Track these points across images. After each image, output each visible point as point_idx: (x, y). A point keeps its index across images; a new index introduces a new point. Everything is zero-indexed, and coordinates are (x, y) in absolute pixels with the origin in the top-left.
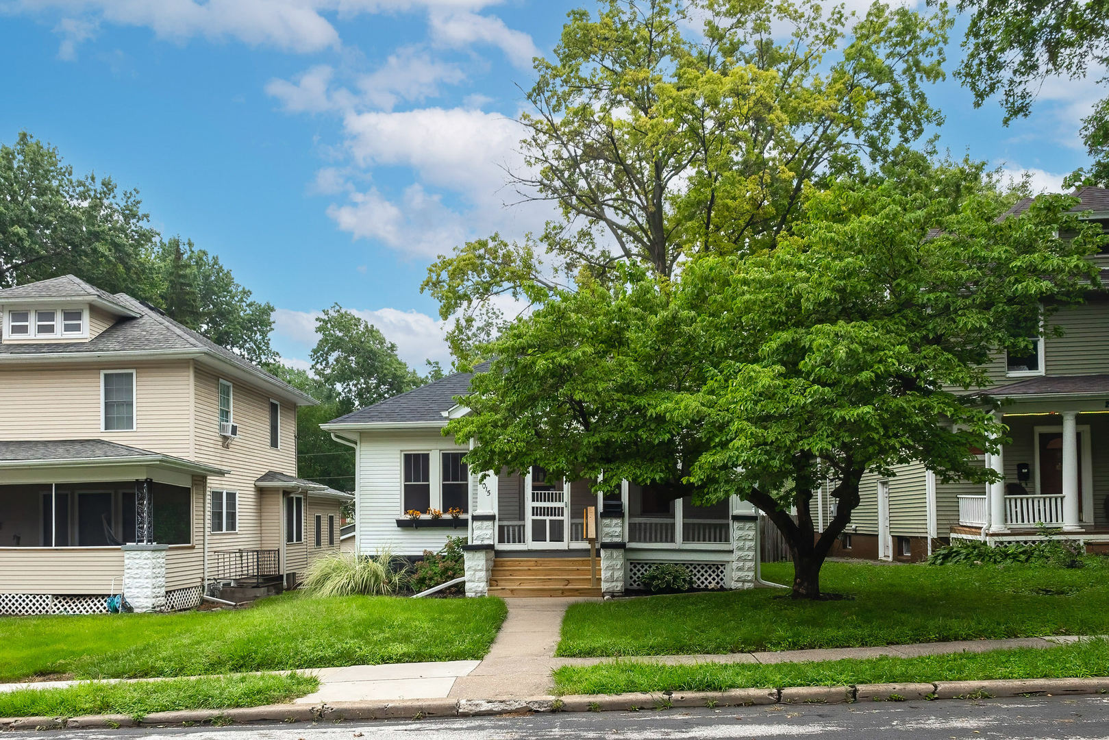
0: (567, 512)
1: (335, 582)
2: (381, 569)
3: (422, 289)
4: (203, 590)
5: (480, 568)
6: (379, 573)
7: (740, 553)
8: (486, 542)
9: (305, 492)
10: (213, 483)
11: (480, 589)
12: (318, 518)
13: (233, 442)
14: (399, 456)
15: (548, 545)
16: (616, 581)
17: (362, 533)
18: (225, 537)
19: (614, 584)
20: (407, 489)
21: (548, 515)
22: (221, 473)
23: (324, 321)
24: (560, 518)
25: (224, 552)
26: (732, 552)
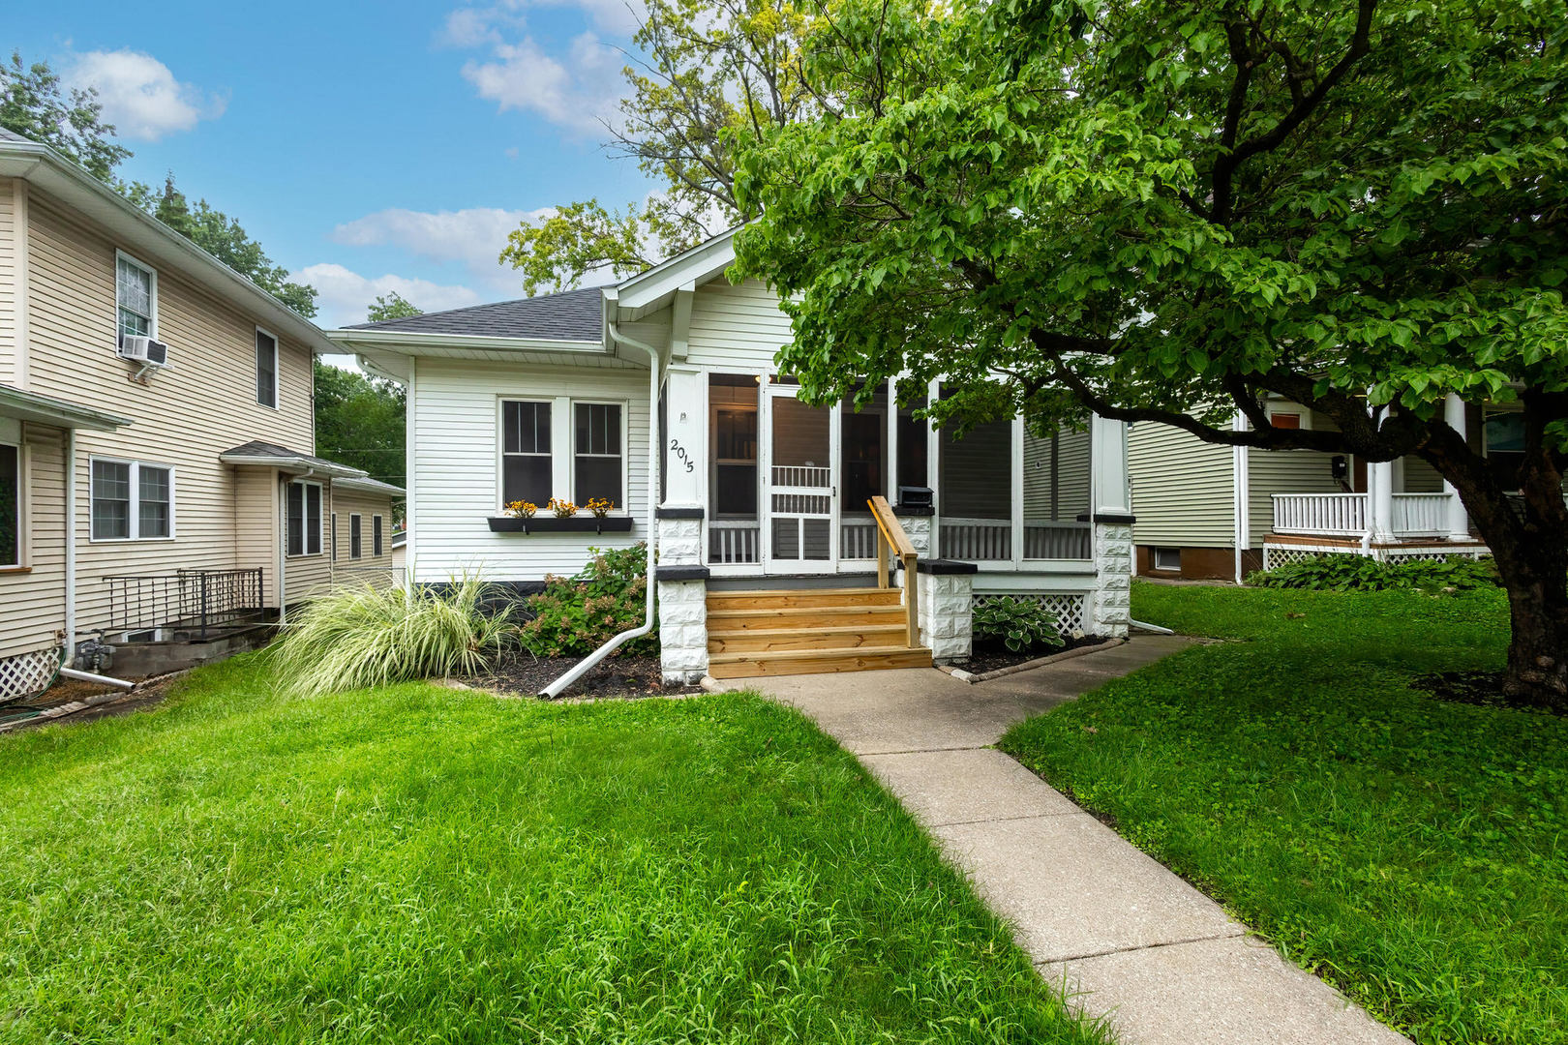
0: (835, 505)
1: (351, 654)
2: (459, 616)
3: (502, 259)
4: (62, 657)
5: (693, 618)
6: (459, 628)
7: (1110, 577)
8: (688, 562)
9: (327, 477)
10: (90, 444)
11: (694, 663)
12: (356, 520)
13: (156, 376)
14: (493, 405)
15: (802, 566)
16: (958, 636)
17: (419, 542)
18: (135, 548)
19: (955, 641)
20: (508, 462)
21: (801, 511)
22: (108, 424)
23: (379, 309)
24: (823, 516)
25: (125, 579)
26: (1095, 574)
